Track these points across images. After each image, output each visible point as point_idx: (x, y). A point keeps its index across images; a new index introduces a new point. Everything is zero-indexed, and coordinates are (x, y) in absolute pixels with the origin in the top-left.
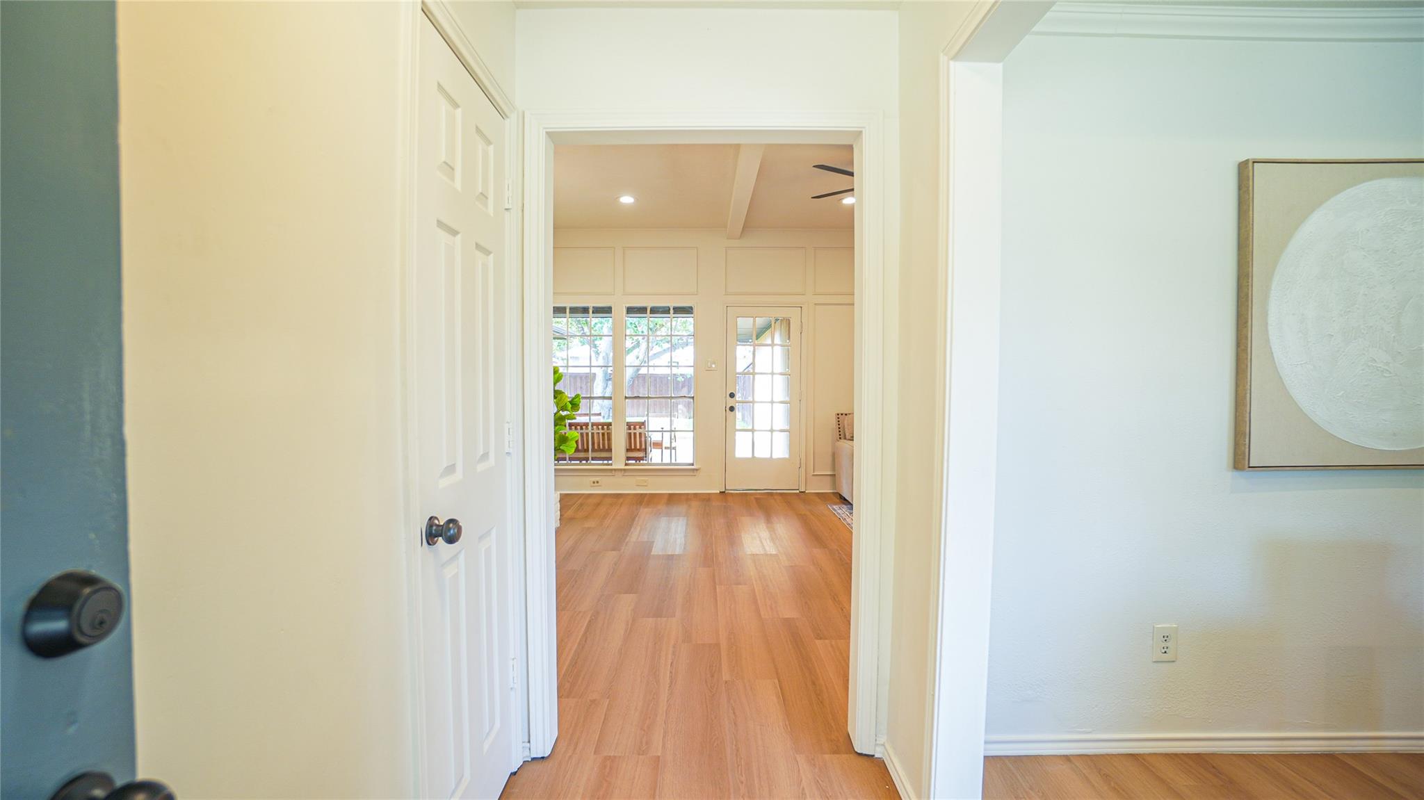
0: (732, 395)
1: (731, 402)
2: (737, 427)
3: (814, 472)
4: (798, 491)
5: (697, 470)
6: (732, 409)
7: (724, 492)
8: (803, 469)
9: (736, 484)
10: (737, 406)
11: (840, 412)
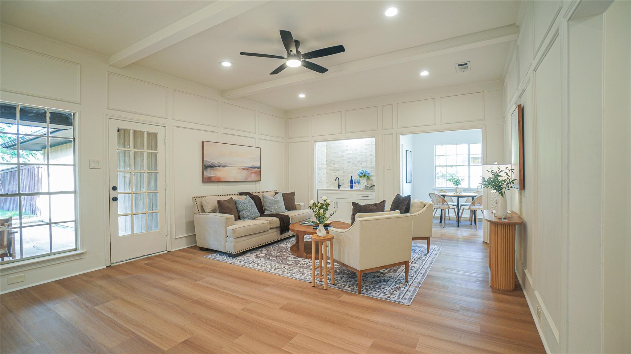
0: (115, 188)
1: (113, 194)
2: (119, 213)
3: (176, 237)
4: (166, 252)
5: (83, 253)
6: (115, 199)
7: (111, 265)
8: (169, 237)
9: (119, 258)
10: (119, 196)
11: (196, 196)
